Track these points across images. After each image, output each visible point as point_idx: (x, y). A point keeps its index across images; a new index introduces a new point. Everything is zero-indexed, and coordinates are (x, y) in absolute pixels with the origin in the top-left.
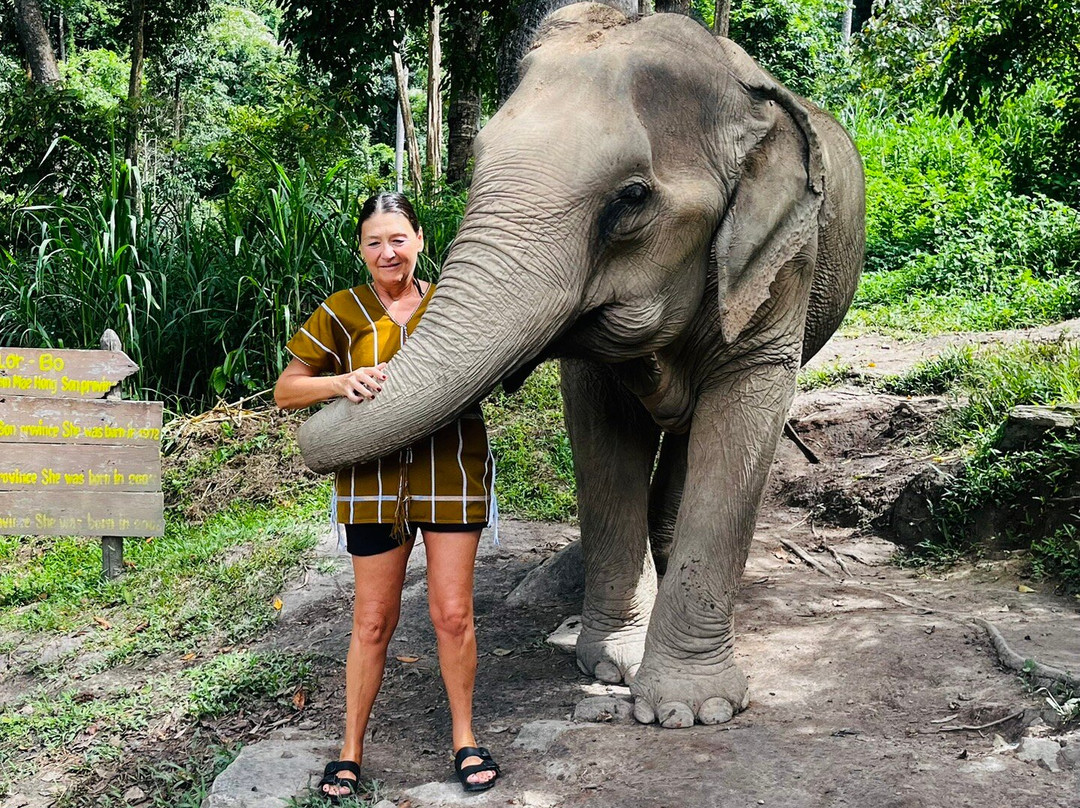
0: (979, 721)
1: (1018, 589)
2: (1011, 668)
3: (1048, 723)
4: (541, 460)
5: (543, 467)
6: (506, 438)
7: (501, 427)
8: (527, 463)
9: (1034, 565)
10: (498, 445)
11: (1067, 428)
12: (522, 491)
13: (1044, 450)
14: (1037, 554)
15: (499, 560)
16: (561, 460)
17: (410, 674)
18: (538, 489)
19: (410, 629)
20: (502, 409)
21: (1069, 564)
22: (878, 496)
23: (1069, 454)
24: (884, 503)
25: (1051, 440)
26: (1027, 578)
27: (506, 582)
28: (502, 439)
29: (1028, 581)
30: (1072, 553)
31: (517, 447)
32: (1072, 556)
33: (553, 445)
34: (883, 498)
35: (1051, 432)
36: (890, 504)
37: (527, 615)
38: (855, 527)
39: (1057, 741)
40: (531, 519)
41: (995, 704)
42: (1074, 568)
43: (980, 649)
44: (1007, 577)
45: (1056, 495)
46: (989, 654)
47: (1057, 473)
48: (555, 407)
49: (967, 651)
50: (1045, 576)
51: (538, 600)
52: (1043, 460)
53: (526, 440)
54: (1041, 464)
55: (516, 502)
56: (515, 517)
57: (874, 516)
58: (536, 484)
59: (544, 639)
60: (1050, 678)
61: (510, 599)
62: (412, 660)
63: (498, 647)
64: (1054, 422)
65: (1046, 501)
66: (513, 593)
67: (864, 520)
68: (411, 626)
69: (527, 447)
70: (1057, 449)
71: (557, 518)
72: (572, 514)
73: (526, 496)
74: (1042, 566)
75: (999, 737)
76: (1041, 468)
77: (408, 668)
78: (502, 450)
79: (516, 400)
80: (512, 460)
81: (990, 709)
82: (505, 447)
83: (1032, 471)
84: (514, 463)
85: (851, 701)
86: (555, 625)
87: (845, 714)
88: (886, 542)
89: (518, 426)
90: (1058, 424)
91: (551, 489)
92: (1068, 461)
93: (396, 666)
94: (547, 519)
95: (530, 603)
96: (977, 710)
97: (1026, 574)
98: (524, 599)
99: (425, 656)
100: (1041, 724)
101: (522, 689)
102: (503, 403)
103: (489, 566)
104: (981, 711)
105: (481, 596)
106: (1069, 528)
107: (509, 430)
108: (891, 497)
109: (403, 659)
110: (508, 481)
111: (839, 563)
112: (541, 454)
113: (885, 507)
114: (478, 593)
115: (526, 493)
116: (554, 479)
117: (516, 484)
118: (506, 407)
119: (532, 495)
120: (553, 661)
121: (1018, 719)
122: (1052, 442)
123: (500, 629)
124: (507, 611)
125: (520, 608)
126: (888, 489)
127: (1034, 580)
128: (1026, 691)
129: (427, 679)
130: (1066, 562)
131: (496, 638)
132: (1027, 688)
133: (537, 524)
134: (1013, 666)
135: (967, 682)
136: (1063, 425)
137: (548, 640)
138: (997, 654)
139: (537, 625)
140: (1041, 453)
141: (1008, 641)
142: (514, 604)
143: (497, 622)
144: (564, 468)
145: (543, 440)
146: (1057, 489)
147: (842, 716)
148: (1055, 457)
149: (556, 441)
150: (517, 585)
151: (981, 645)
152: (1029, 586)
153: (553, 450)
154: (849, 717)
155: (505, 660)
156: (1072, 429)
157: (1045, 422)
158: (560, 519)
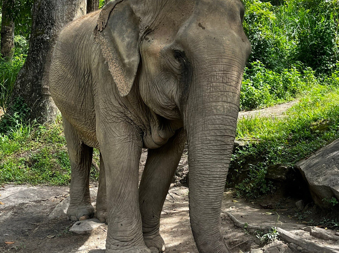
0: (233, 246)
1: (233, 201)
2: (239, 227)
3: (257, 244)
4: (55, 162)
5: (56, 165)
6: (40, 154)
7: (38, 150)
8: (49, 164)
9: (237, 193)
10: (37, 157)
11: (243, 146)
12: (48, 175)
13: (236, 154)
14: (237, 189)
15: (42, 202)
16: (63, 162)
17: (12, 248)
18: (55, 173)
19: (9, 231)
20: (38, 142)
21: (249, 192)
22: (181, 172)
23: (244, 155)
24: (184, 174)
25: (238, 150)
26: (235, 197)
27: (47, 210)
28: (39, 154)
29: (235, 199)
30: (249, 188)
31: (45, 157)
32: (249, 189)
33: (60, 157)
34: (183, 172)
35: (238, 147)
36: (186, 174)
37: (58, 222)
38: (174, 183)
39: (261, 249)
40: (53, 185)
41: (237, 239)
42: (250, 193)
43: (227, 221)
44: (229, 198)
45: (241, 169)
46: (231, 223)
47: (241, 161)
48: (59, 142)
49: (223, 222)
50: (241, 196)
51: (61, 216)
52: (236, 157)
53: (48, 155)
54: (235, 158)
55: (46, 179)
56: (46, 185)
57: (181, 179)
58: (54, 172)
59: (68, 230)
60: (254, 229)
61: (50, 216)
62: (12, 243)
63: (49, 235)
64: (238, 144)
65: (238, 171)
66: (51, 214)
67: (177, 180)
68: (9, 229)
69: (49, 157)
70: (240, 153)
71: (63, 185)
72: (69, 183)
73: (50, 177)
74: (239, 193)
75: (241, 250)
76: (236, 160)
77: (11, 246)
78: (39, 159)
79: (43, 139)
80: (43, 162)
81: (236, 241)
82: (40, 157)
83: (233, 161)
84: (44, 164)
85: (188, 243)
86: (71, 225)
87: (187, 248)
88: (186, 188)
89: (45, 149)
90: (240, 145)
91: (60, 173)
92: (245, 157)
93: (5, 246)
94: (59, 185)
95: (59, 217)
96: (232, 242)
97: (234, 196)
98: (56, 216)
99: (17, 241)
100: (254, 244)
101: (62, 250)
102: (38, 140)
103: (39, 204)
104: (233, 242)
105: (37, 216)
106: (247, 179)
107: (41, 151)
108: (186, 172)
109: (8, 243)
110: (42, 171)
111: (171, 196)
112: (55, 160)
113: (184, 176)
114: (36, 215)
115: (50, 175)
116: (61, 170)
117: (46, 172)
118: (39, 142)
119: (53, 176)
120: (73, 238)
121: (246, 243)
122: (239, 151)
123: (47, 228)
124: (49, 221)
125: (54, 219)
126: (185, 169)
127: (237, 198)
128: (246, 234)
129: (20, 250)
130: (248, 191)
131: (47, 231)
132: (247, 233)
133: (56, 187)
134: (240, 226)
135: (226, 233)
136: (242, 145)
137: (70, 230)
138: (234, 223)
139: (63, 225)
140: (235, 155)
141: (236, 218)
142: (52, 218)
143: (46, 225)
144: (65, 165)
145: (55, 155)
146: (242, 167)
147: (186, 248)
148: (240, 156)
149: (61, 155)
150: (52, 211)
151: (227, 220)
152: (236, 200)
153: (60, 158)
154: (189, 248)
155: (53, 239)
156: (244, 147)
157: (236, 144)
158: (65, 185)
